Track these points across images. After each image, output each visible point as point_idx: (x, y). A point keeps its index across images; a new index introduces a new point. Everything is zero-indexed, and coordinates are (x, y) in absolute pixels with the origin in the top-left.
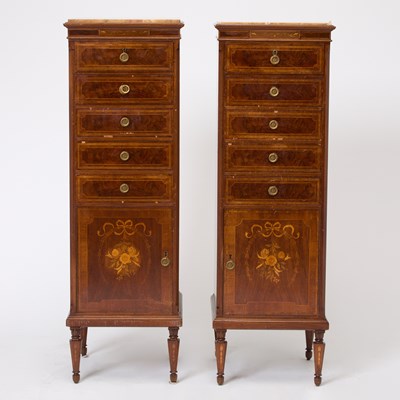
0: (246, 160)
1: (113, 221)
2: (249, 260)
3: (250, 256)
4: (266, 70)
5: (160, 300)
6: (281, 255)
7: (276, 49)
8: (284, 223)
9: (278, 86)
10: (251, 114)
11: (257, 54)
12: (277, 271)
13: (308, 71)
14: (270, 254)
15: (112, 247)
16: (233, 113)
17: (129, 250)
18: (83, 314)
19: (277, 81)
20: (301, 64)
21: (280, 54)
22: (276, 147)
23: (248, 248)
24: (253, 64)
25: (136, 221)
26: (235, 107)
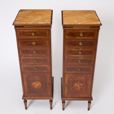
0: (71, 62)
1: (33, 76)
2: (71, 86)
3: (72, 84)
4: (78, 38)
5: (47, 93)
6: (80, 84)
7: (82, 31)
8: (82, 77)
10: (73, 50)
11: (75, 33)
12: (79, 88)
13: (92, 38)
14: (78, 84)
15: (33, 82)
16: (68, 49)
17: (38, 83)
18: (26, 96)
19: (81, 41)
20: (90, 36)
21: (83, 33)
22: (80, 58)
23: (71, 83)
24: (74, 36)
25: (39, 76)
26: (68, 48)
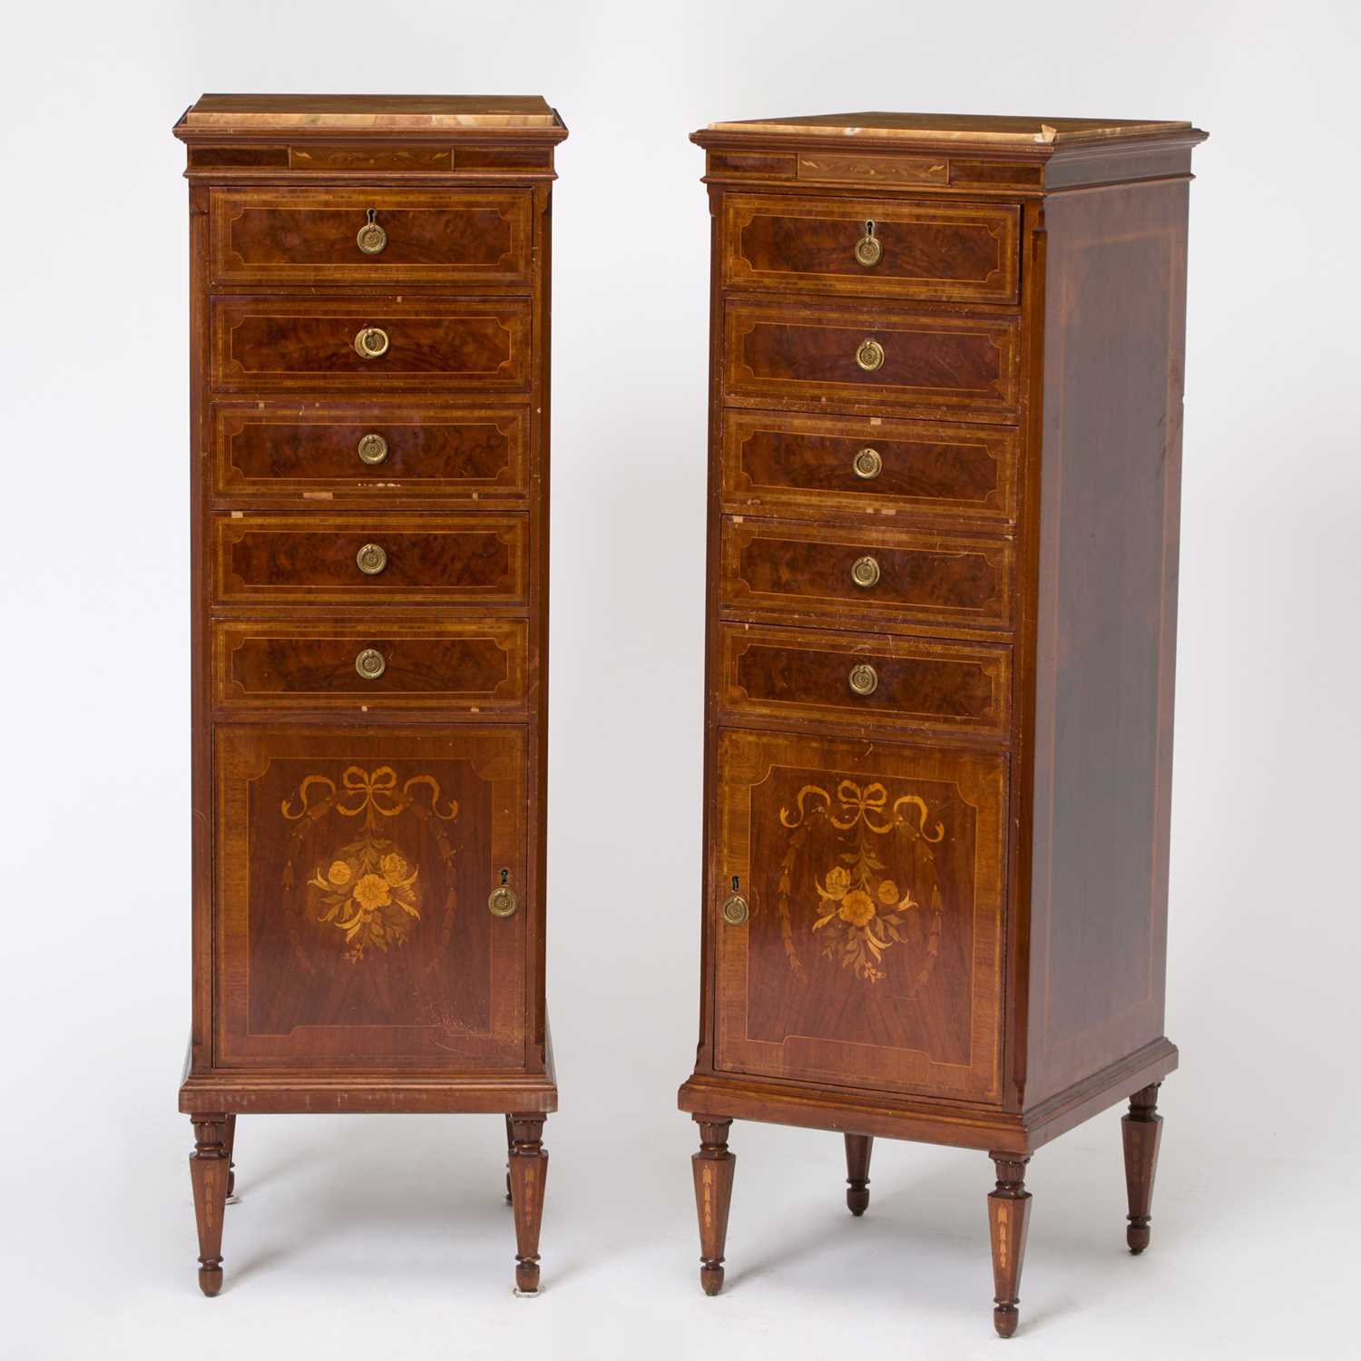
0: (785, 575)
1: (334, 770)
3: (796, 886)
4: (844, 285)
5: (484, 1024)
6: (887, 891)
8: (895, 788)
9: (882, 338)
10: (800, 425)
11: (816, 229)
12: (875, 945)
13: (969, 293)
14: (855, 885)
15: (328, 854)
17: (387, 863)
18: (232, 1070)
19: (878, 321)
21: (883, 231)
22: (874, 536)
24: (805, 262)
25: (406, 771)
26: (752, 402)
